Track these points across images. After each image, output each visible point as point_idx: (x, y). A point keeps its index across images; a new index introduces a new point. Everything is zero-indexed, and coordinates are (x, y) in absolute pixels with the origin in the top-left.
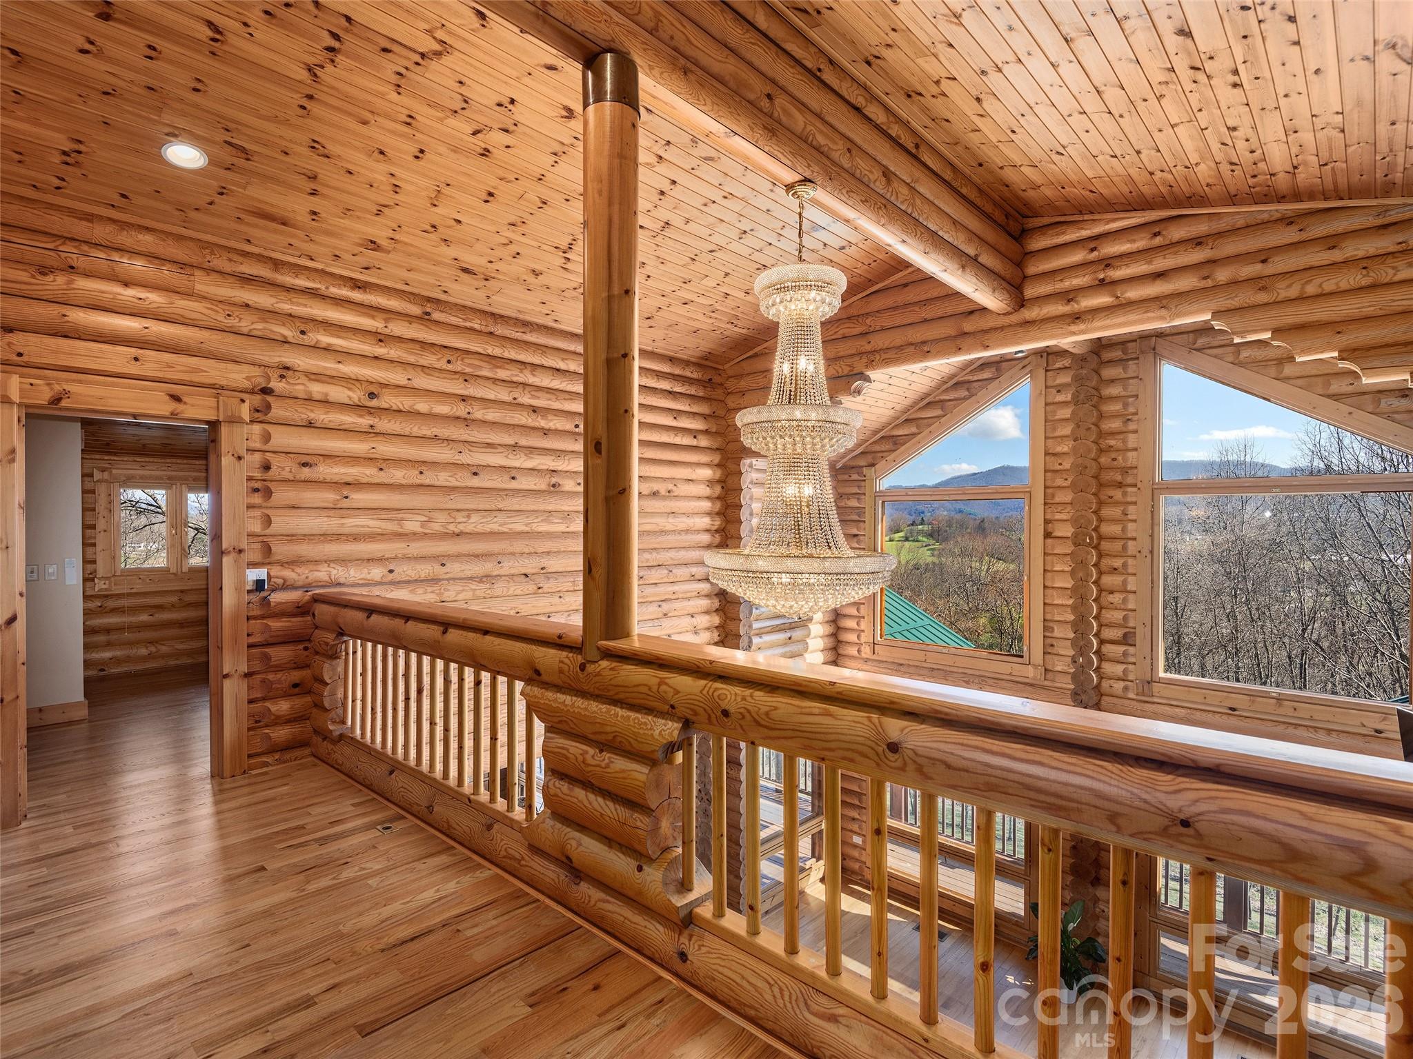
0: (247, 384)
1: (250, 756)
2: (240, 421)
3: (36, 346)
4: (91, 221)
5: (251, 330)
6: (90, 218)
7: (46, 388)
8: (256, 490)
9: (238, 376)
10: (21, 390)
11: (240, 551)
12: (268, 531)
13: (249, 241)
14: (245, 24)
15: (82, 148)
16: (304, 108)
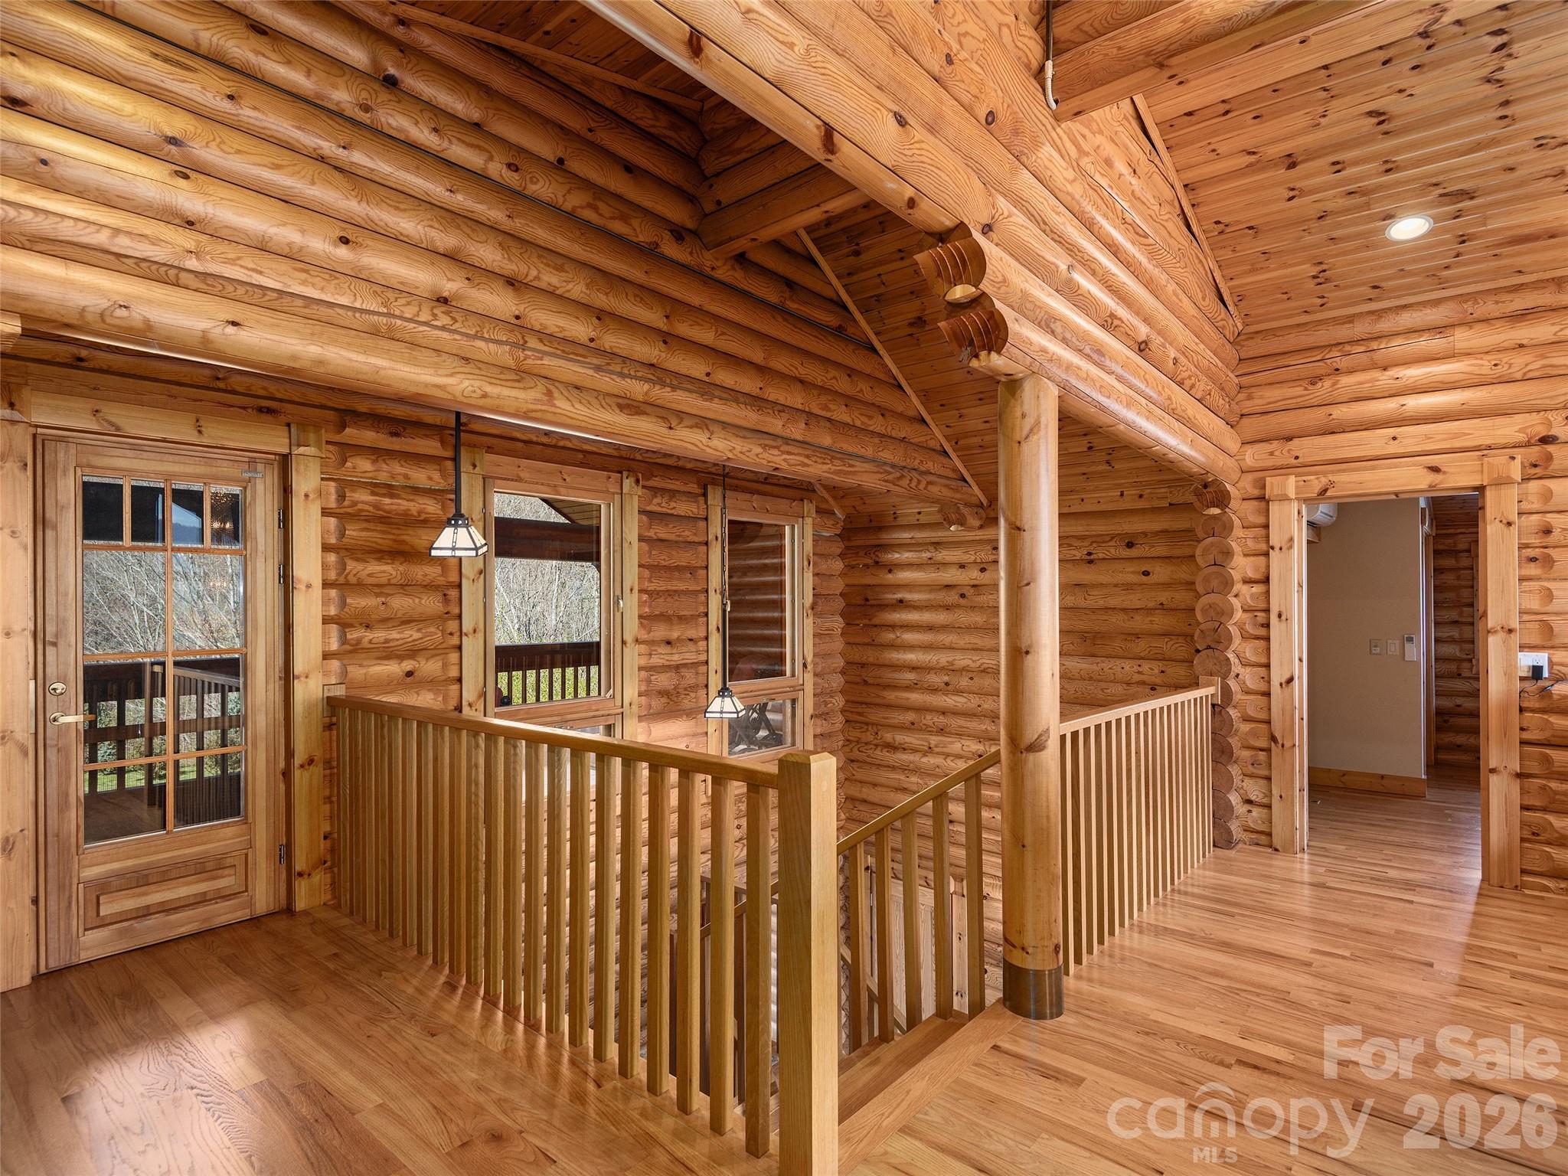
0: (1522, 437)
1: (1523, 872)
2: (1508, 481)
3: (1309, 448)
4: (1351, 322)
5: (1525, 374)
6: (1350, 319)
7: (1316, 482)
8: (1533, 560)
9: (1509, 429)
10: (1297, 487)
11: (1510, 631)
12: (1550, 608)
13: (1520, 272)
14: (1401, 91)
15: (1324, 267)
16: (1506, 117)
